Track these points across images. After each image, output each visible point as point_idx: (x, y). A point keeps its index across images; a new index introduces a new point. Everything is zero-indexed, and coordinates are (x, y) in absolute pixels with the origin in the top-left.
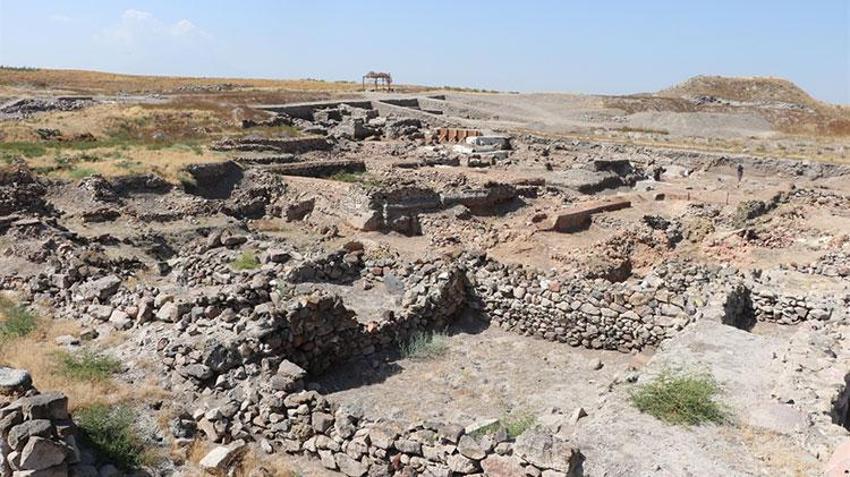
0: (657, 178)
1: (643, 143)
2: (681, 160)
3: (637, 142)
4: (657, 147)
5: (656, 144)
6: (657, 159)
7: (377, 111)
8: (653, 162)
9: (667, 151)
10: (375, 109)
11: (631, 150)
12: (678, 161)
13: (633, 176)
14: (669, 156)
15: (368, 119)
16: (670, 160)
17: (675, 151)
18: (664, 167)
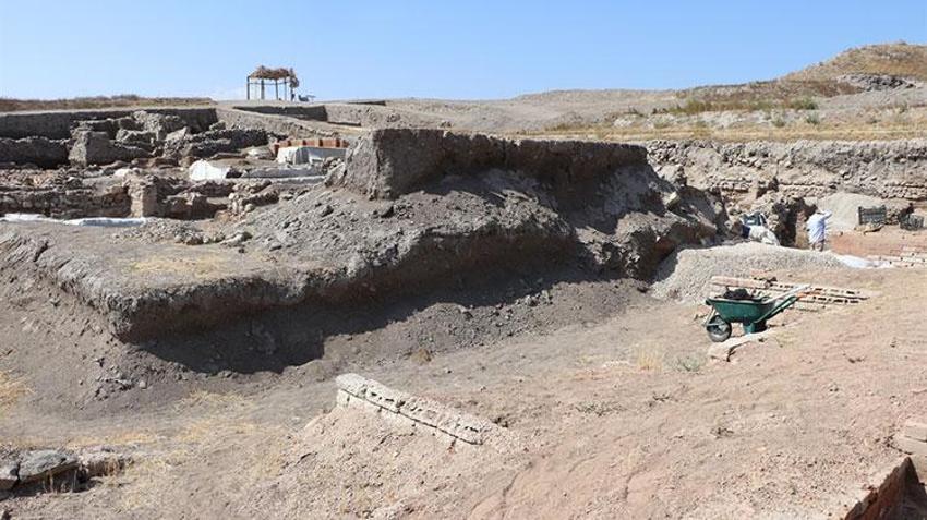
0: (787, 235)
1: (739, 134)
2: (867, 175)
3: (727, 134)
4: (784, 141)
5: (779, 133)
6: (784, 176)
7: (224, 124)
8: (774, 186)
9: (816, 151)
10: (221, 121)
11: (705, 154)
12: (856, 181)
13: (661, 225)
14: (826, 164)
15: (163, 133)
16: (828, 178)
17: (845, 146)
18: (809, 201)
